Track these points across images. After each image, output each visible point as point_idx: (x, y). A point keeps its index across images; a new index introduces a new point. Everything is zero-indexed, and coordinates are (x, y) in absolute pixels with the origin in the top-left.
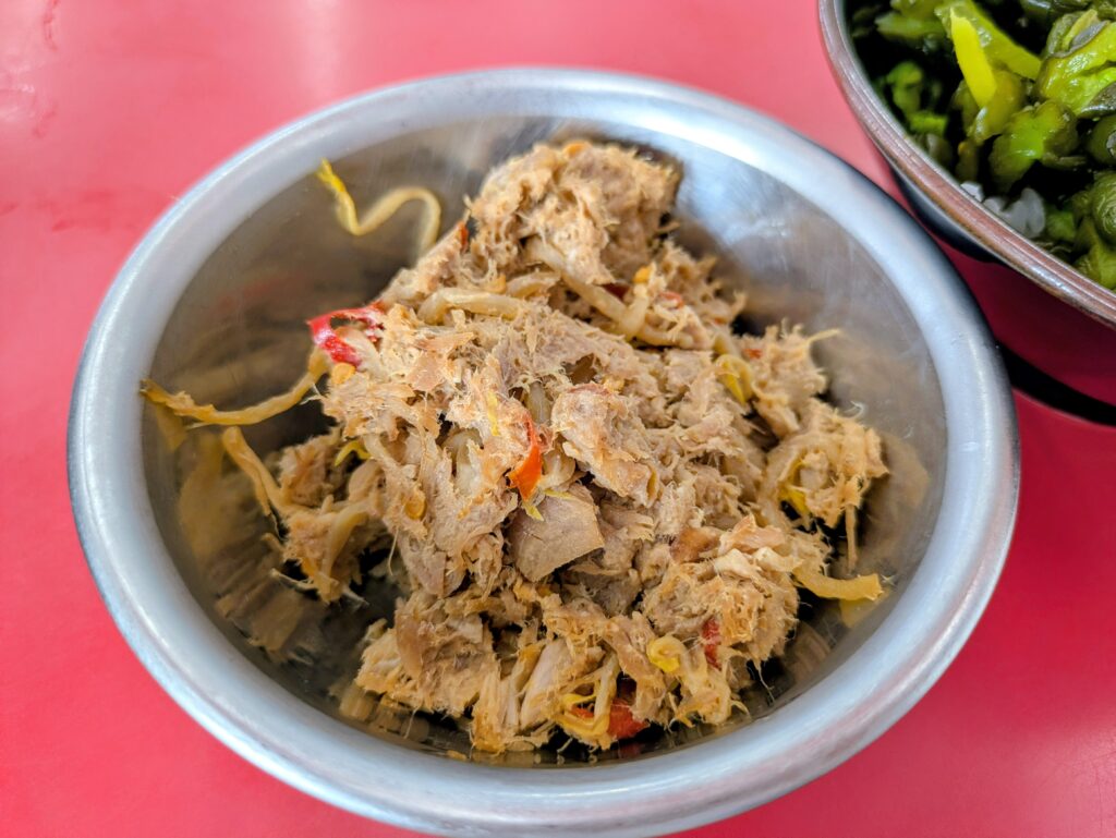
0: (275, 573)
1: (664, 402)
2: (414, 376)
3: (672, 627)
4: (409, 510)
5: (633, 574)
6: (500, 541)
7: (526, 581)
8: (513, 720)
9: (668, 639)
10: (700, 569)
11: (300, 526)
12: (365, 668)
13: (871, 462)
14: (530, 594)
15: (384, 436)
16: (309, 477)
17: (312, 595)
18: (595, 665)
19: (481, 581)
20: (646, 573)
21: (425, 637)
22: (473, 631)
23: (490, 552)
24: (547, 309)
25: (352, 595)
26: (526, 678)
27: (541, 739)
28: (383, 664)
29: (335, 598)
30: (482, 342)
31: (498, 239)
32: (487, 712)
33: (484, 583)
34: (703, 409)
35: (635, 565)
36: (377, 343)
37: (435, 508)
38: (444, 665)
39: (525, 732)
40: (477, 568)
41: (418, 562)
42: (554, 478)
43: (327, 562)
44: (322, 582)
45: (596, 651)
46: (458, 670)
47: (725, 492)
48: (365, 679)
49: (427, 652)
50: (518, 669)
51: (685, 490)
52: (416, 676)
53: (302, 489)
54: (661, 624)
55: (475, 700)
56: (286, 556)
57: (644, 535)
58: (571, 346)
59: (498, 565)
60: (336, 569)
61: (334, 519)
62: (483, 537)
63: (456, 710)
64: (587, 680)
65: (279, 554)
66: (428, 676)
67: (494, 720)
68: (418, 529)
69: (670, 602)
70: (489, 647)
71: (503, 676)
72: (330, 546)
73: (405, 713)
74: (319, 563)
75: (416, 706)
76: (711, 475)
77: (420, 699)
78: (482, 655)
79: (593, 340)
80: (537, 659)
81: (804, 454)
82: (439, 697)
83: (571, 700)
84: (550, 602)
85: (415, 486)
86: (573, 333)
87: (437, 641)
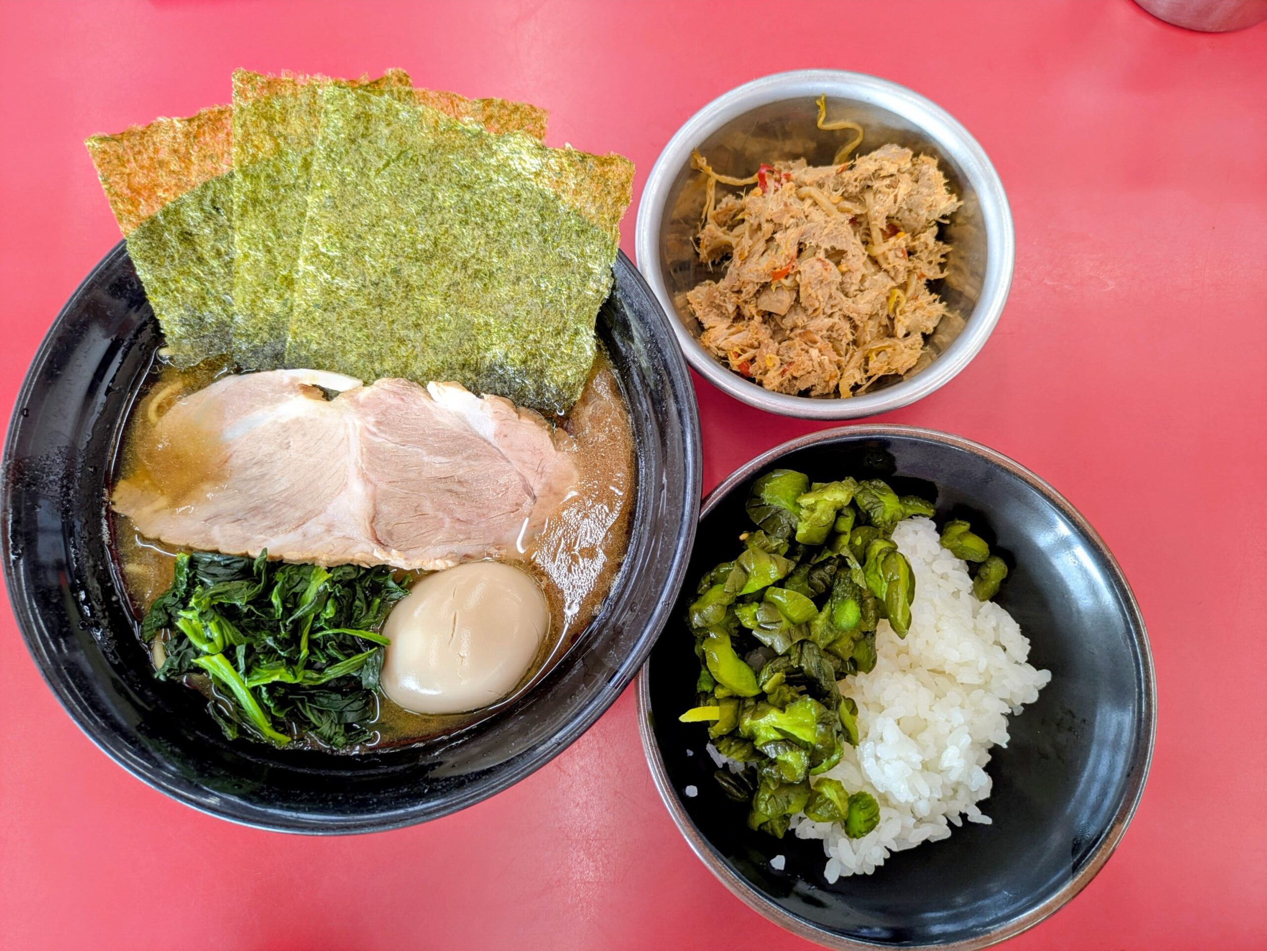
0: (691, 238)
1: (857, 288)
2: (775, 213)
3: (783, 356)
4: (741, 255)
5: (788, 332)
6: (757, 288)
7: (757, 306)
8: (718, 342)
9: (778, 358)
10: (804, 346)
11: (709, 230)
12: (693, 291)
13: (902, 367)
14: (754, 312)
15: (752, 225)
16: (725, 215)
17: (698, 254)
18: (752, 346)
19: (743, 295)
20: (792, 335)
21: (715, 297)
22: (731, 308)
23: (751, 289)
24: (847, 222)
25: (710, 265)
26: (733, 334)
27: (721, 354)
28: (699, 295)
29: (704, 261)
30: (809, 218)
31: (856, 180)
32: (712, 334)
33: (744, 296)
34: (862, 302)
35: (792, 330)
36: (776, 190)
37: (748, 260)
38: (715, 310)
39: (719, 349)
40: (744, 290)
41: (731, 273)
42: (787, 282)
43: (709, 248)
44: (704, 253)
45: (756, 344)
46: (718, 315)
47: (846, 334)
48: (690, 295)
49: (712, 302)
50: (733, 330)
51: (828, 322)
52: (704, 306)
53: (720, 217)
54: (780, 353)
55: (714, 327)
56: (698, 236)
57: (800, 323)
58: (842, 242)
59: (751, 295)
60: (711, 253)
61: (722, 235)
62: (753, 282)
63: (706, 326)
64: (746, 348)
65: (698, 233)
66: (707, 310)
67: (712, 337)
68: (738, 263)
69: (789, 348)
70: (732, 317)
71: (729, 328)
72: (714, 243)
73: (692, 314)
74: (706, 246)
75: (697, 315)
76: (846, 326)
77: (699, 314)
78: (729, 317)
79: (853, 246)
80: (740, 332)
81: (889, 346)
82: (705, 318)
83: (737, 350)
84: (758, 319)
85: (747, 249)
86: (848, 238)
87: (717, 301)
